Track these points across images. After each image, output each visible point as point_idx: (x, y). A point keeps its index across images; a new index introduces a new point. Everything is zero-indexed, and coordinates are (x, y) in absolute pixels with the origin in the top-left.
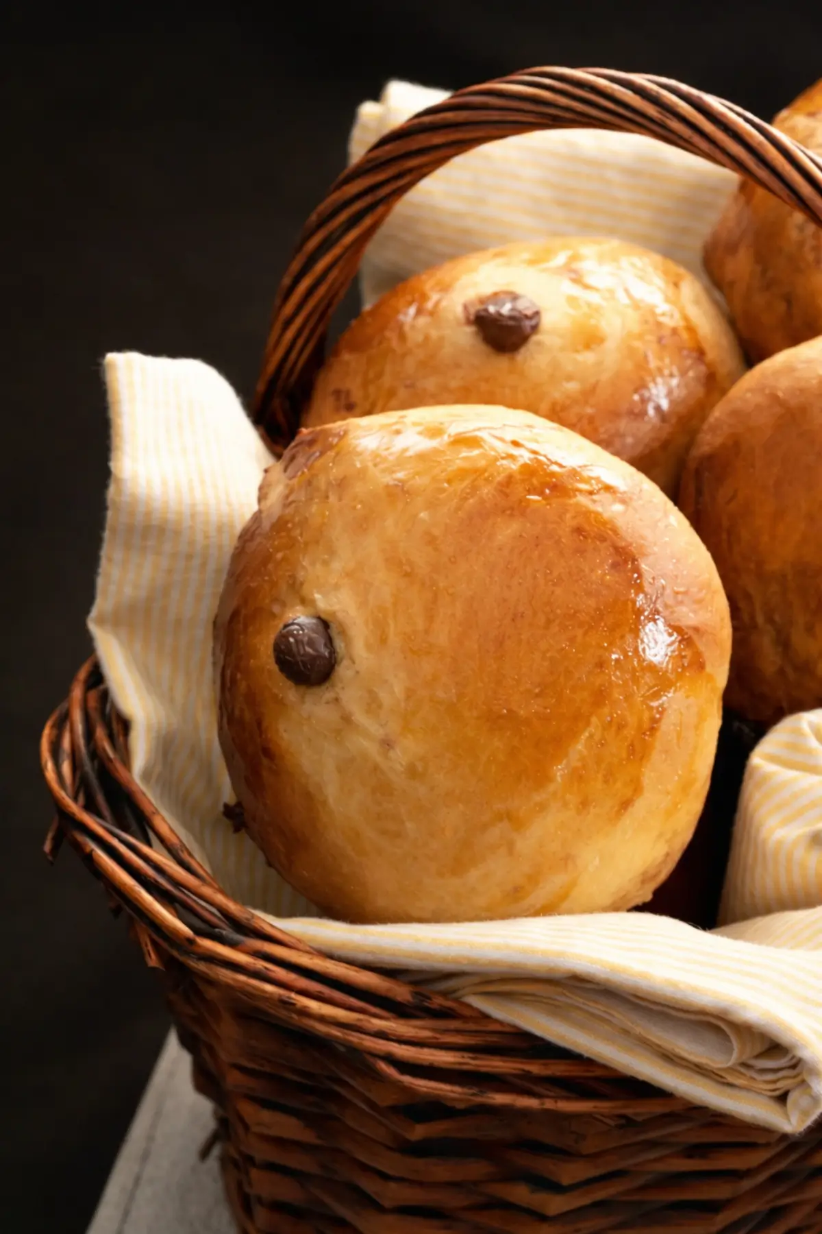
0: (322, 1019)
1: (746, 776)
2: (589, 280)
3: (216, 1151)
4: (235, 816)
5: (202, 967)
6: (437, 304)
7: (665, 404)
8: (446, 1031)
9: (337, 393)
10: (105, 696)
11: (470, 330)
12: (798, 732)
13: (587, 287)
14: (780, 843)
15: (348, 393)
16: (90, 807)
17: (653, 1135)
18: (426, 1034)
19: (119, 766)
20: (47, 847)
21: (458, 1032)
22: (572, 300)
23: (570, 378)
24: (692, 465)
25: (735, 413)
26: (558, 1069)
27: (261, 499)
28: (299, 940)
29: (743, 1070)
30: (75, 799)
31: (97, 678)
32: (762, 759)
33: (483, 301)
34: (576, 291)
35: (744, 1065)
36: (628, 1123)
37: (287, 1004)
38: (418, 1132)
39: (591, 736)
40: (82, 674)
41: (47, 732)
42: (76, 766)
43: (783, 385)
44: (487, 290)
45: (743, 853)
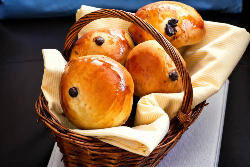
0: (79, 144)
1: (137, 105)
2: (111, 34)
3: (63, 160)
4: (64, 115)
5: (62, 137)
6: (89, 38)
7: (123, 52)
8: (97, 144)
9: (75, 52)
10: (44, 98)
11: (94, 42)
12: (145, 99)
13: (111, 35)
14: (143, 115)
15: (77, 52)
16: (43, 115)
17: (127, 156)
18: (93, 145)
19: (47, 109)
20: (37, 121)
21: (99, 144)
22: (109, 37)
23: (109, 49)
24: (127, 60)
25: (133, 53)
26: (113, 148)
27: (65, 70)
28: (75, 133)
29: (139, 148)
30: (41, 114)
31: (43, 95)
32: (140, 103)
33: (96, 38)
34: (109, 36)
35: (139, 147)
36: (123, 156)
37: (74, 142)
38: (93, 158)
39: (115, 103)
40: (40, 95)
41: (36, 104)
42: (41, 109)
43: (140, 49)
44: (96, 36)
45: (138, 116)
